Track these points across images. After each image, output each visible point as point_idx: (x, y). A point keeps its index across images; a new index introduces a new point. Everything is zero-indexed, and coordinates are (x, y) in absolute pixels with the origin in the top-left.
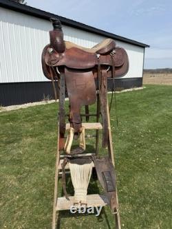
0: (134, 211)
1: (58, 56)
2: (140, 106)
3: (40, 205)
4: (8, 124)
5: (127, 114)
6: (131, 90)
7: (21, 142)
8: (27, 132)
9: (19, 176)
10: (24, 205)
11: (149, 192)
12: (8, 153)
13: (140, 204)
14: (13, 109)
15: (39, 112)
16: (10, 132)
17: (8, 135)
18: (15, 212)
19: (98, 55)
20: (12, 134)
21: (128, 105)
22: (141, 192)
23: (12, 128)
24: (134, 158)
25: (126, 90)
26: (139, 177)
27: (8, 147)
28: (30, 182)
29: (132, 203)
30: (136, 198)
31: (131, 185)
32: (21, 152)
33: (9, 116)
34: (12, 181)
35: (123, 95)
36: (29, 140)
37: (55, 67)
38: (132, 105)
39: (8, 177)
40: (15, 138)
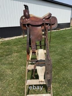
0: (60, 86)
1: (27, 20)
2: (68, 38)
3: (20, 82)
4: (6, 47)
5: (61, 42)
6: (64, 29)
7: (13, 55)
8: (15, 50)
9: (12, 70)
10: (14, 82)
11: (67, 79)
12: (7, 60)
13: (62, 83)
14: (8, 39)
15: (20, 41)
16: (7, 50)
17: (7, 52)
18: (10, 85)
19: (44, 19)
20: (8, 51)
21: (62, 37)
22: (64, 79)
23: (8, 49)
24: (62, 63)
25: (62, 30)
26: (63, 72)
27: (7, 57)
28: (16, 73)
29: (59, 83)
30: (61, 81)
31: (60, 75)
32: (12, 59)
33: (7, 43)
34: (9, 72)
35: (60, 32)
36: (16, 54)
37: (25, 24)
38: (64, 37)
39: (7, 70)
40: (9, 53)
